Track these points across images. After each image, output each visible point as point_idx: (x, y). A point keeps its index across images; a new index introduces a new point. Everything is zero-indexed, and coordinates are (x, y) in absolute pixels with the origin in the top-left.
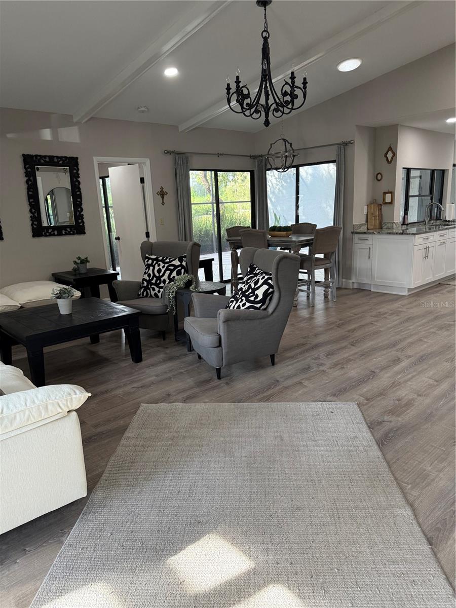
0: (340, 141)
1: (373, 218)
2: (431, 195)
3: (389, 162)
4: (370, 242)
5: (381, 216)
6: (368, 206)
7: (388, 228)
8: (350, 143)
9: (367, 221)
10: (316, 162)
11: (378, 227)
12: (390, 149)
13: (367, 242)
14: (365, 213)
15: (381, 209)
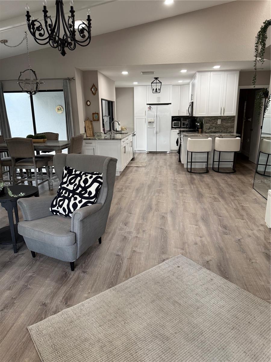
0: (66, 77)
1: (89, 129)
2: (109, 116)
3: (94, 94)
4: (93, 144)
5: (93, 128)
6: (85, 121)
7: (98, 136)
8: (73, 78)
9: (85, 132)
10: (46, 89)
11: (92, 135)
12: (94, 85)
13: (91, 145)
14: (84, 126)
15: (92, 124)
